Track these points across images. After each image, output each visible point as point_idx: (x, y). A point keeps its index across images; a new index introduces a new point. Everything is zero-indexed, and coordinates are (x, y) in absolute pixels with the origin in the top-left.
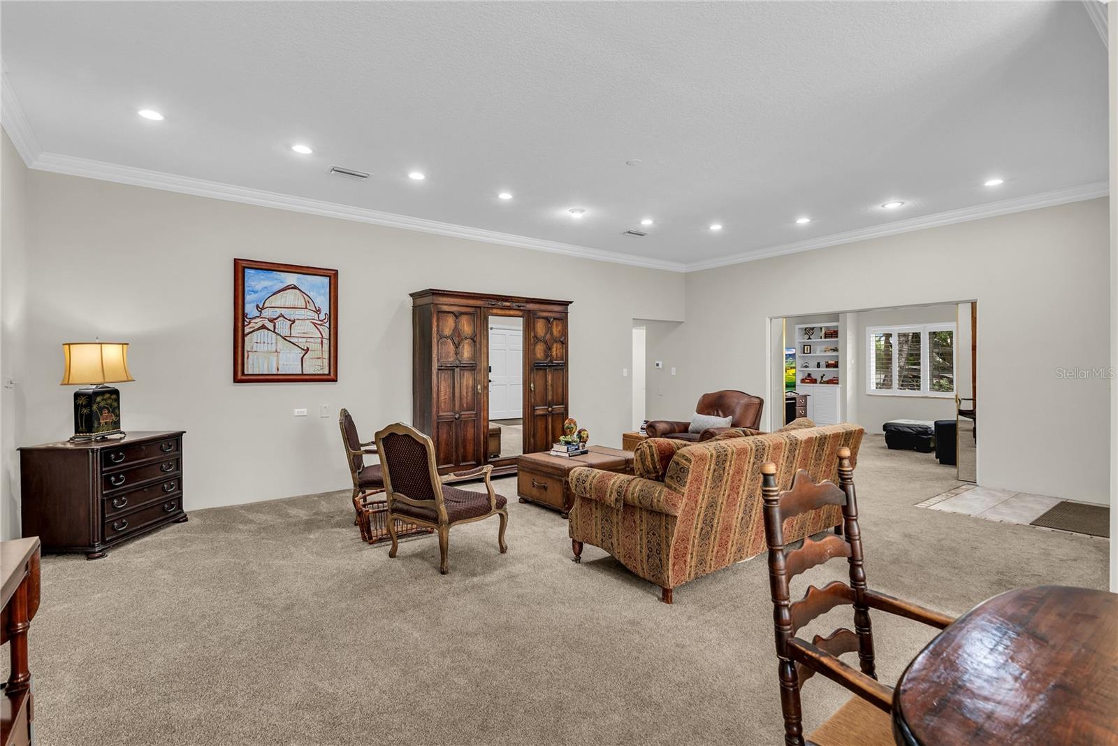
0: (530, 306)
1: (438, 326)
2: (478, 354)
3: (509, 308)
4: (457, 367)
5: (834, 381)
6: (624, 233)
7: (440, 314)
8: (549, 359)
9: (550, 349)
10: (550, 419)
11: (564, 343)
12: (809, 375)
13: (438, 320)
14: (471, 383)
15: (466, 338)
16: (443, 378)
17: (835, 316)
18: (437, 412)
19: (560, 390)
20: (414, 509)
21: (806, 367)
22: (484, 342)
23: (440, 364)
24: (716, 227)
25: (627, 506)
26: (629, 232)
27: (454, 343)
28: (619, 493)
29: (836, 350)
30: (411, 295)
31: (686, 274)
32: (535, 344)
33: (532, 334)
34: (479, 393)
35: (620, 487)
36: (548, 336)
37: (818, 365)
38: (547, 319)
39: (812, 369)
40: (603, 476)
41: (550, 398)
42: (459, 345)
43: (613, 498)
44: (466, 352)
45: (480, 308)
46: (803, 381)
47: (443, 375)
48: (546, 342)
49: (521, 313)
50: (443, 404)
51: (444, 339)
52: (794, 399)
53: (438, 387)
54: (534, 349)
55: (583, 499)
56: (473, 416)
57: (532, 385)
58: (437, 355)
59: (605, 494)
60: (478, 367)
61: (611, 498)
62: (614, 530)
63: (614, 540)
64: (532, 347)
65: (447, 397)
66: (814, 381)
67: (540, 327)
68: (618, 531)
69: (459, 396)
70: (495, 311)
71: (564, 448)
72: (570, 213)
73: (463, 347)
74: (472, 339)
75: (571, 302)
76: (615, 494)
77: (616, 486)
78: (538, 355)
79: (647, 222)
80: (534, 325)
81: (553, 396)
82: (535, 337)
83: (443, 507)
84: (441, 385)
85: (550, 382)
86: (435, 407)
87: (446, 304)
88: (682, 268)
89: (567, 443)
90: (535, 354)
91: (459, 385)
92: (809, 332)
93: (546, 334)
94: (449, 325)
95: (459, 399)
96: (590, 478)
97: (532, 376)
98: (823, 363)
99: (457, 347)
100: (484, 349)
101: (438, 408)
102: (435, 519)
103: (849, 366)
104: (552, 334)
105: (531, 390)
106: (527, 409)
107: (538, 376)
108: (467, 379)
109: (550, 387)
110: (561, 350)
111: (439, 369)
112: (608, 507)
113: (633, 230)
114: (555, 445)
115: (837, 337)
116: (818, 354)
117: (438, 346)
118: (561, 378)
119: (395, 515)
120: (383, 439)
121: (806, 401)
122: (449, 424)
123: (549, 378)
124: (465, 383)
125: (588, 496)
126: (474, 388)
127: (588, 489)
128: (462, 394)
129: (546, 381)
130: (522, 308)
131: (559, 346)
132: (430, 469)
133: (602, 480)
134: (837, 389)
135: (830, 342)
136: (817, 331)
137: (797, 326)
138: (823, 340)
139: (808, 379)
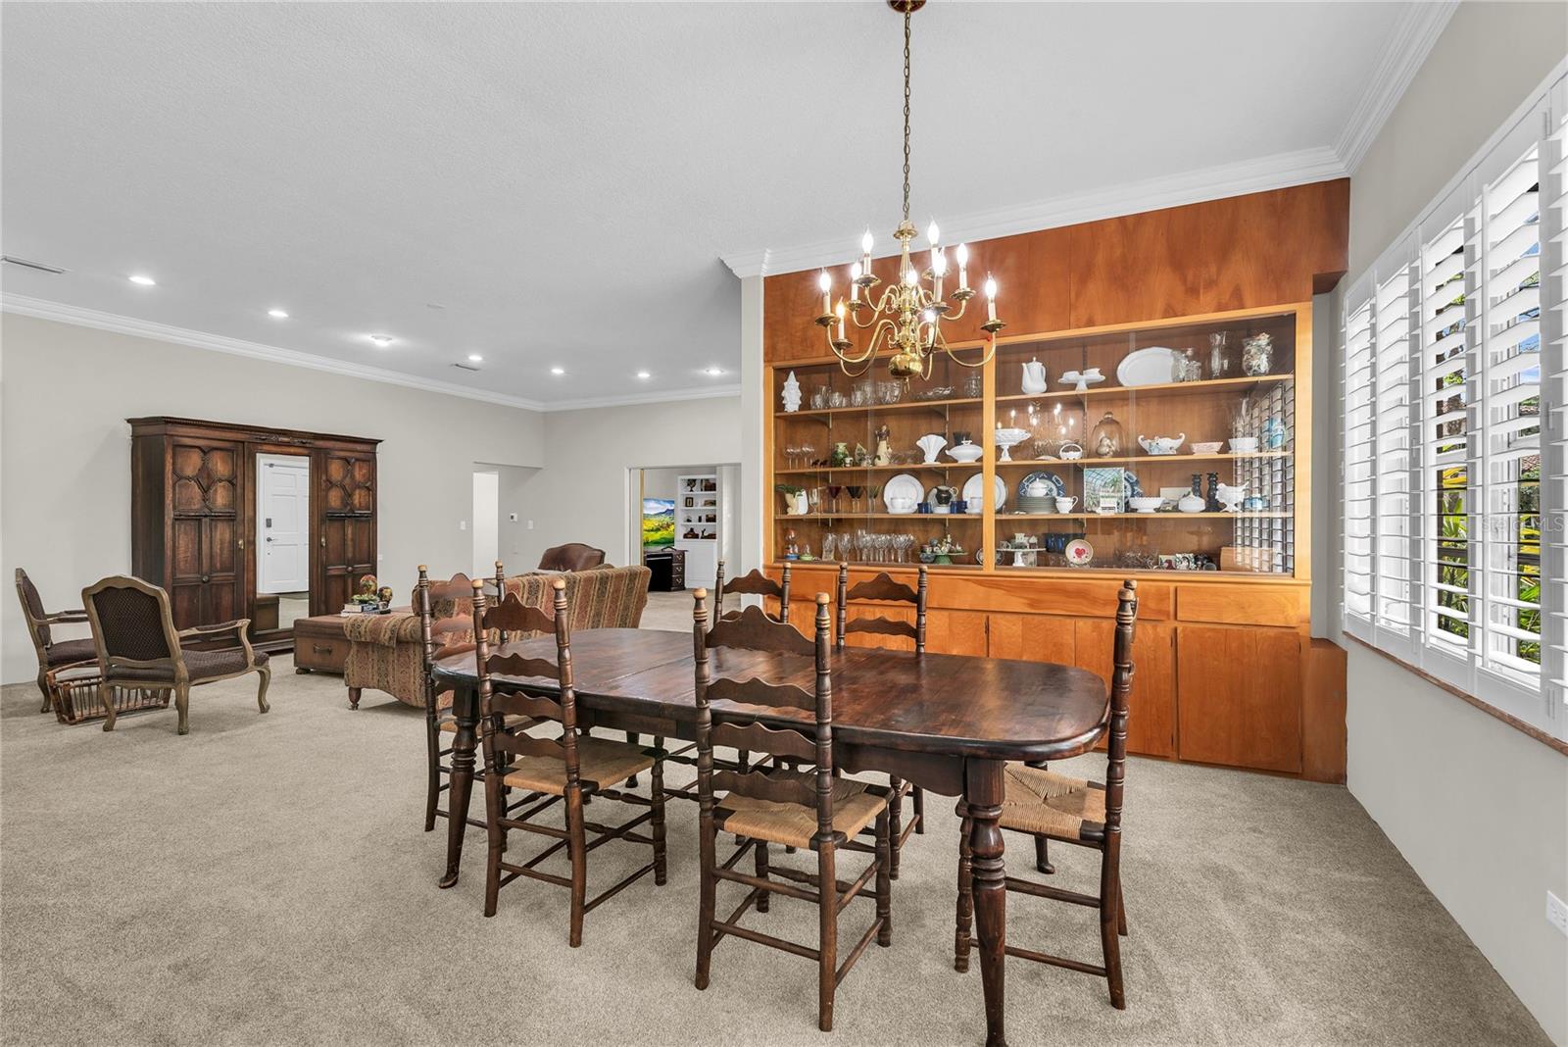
0: (320, 443)
1: (174, 464)
2: (239, 500)
3: (288, 445)
4: (206, 516)
5: (712, 536)
6: (452, 365)
7: (178, 449)
8: (349, 508)
9: (350, 496)
10: (350, 581)
11: (371, 488)
12: (692, 530)
13: (174, 457)
14: (227, 536)
15: (220, 480)
16: (182, 529)
17: (713, 469)
18: (174, 574)
19: (366, 545)
20: (139, 672)
21: (689, 521)
22: (248, 485)
23: (178, 513)
24: (558, 371)
25: (399, 642)
26: (457, 365)
27: (200, 486)
28: (392, 631)
29: (713, 503)
30: (129, 421)
31: (545, 413)
32: (328, 489)
33: (324, 478)
34: (240, 549)
35: (394, 626)
36: (348, 481)
37: (700, 520)
38: (346, 460)
39: (694, 524)
40: (379, 619)
41: (350, 555)
42: (209, 487)
43: (387, 637)
44: (221, 498)
45: (243, 442)
46: (685, 536)
47: (182, 527)
48: (343, 488)
49: (306, 452)
50: (182, 563)
51: (183, 481)
52: (671, 555)
53: (174, 543)
54: (327, 496)
55: (359, 644)
56: (230, 578)
57: (323, 540)
58: (174, 500)
59: (379, 635)
60: (240, 516)
61: (385, 638)
62: (390, 669)
63: (390, 678)
64: (324, 493)
65: (189, 554)
66: (696, 536)
67: (336, 470)
68: (394, 669)
69: (208, 551)
70: (266, 448)
71: (358, 608)
72: (373, 339)
73: (216, 490)
74: (230, 482)
75: (381, 441)
76: (389, 632)
77: (390, 626)
78: (333, 504)
79: (475, 359)
80: (326, 468)
81: (354, 552)
82: (328, 480)
83: (181, 665)
84: (180, 543)
85: (350, 536)
86: (170, 568)
87: (186, 436)
88: (538, 406)
89: (362, 602)
90: (327, 502)
91: (208, 539)
92: (691, 483)
93: (344, 478)
94: (192, 464)
95: (209, 557)
96: (366, 622)
97: (323, 529)
98: (704, 518)
99: (205, 491)
100: (249, 495)
101: (174, 567)
102: (171, 678)
103: (724, 520)
104: (353, 477)
105: (322, 546)
106: (315, 570)
107: (334, 531)
108: (222, 532)
109: (349, 543)
110: (367, 497)
111: (176, 519)
112: (383, 646)
113: (459, 363)
114: (346, 606)
115: (715, 490)
116: (699, 507)
117: (174, 490)
118: (366, 532)
119: (112, 683)
120: (94, 595)
121: (684, 556)
122: (193, 588)
123: (349, 531)
124: (218, 536)
125: (363, 639)
126: (233, 543)
127: (363, 633)
128: (214, 550)
129: (344, 535)
130: (307, 445)
131: (364, 492)
132: (164, 623)
133: (377, 623)
134: (714, 543)
135: (709, 495)
136: (698, 483)
137: (680, 477)
138: (703, 492)
139: (691, 535)
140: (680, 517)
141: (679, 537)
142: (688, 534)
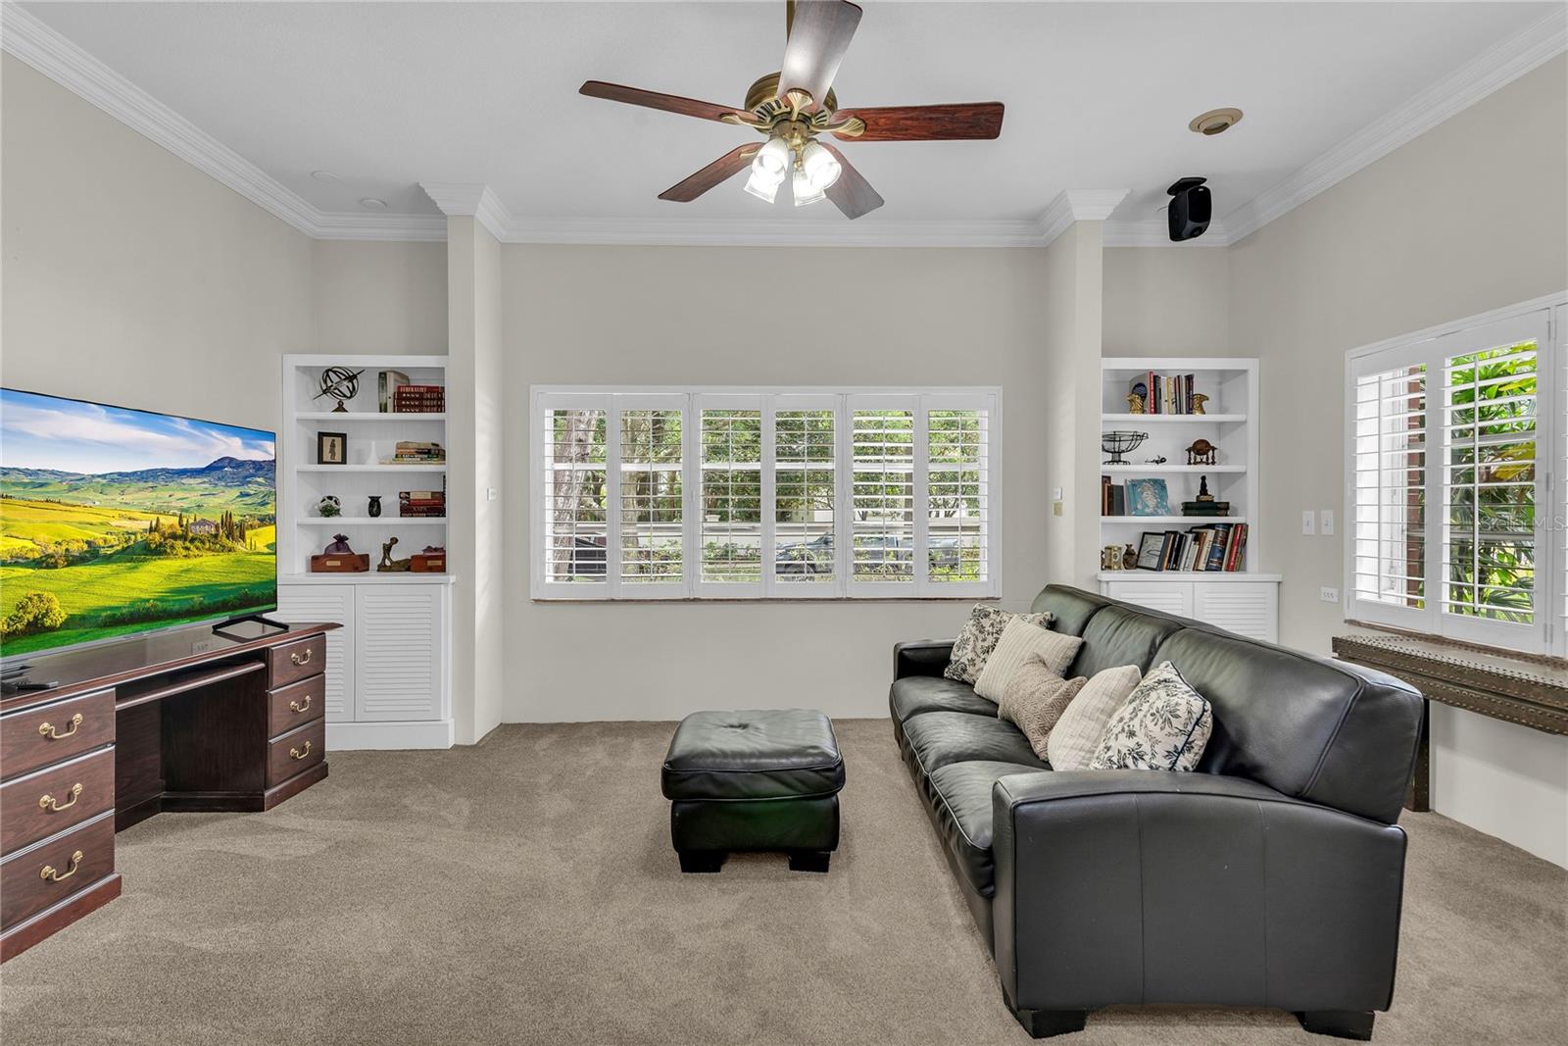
5: (431, 561)
12: (341, 540)
21: (328, 512)
29: (434, 453)
37: (375, 507)
39: (352, 521)
46: (317, 564)
52: (262, 655)
66: (360, 564)
92: (337, 385)
98: (390, 501)
103: (482, 511)
115: (439, 408)
116: (372, 465)
121: (319, 644)
134: (439, 589)
135: (416, 426)
136: (367, 387)
137: (294, 360)
138: (391, 415)
139: (339, 557)
140: (296, 496)
141: (292, 568)
142: (327, 555)
